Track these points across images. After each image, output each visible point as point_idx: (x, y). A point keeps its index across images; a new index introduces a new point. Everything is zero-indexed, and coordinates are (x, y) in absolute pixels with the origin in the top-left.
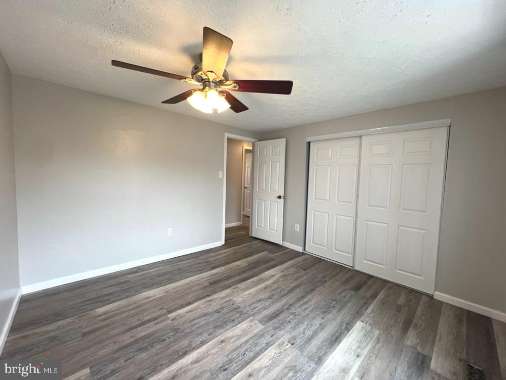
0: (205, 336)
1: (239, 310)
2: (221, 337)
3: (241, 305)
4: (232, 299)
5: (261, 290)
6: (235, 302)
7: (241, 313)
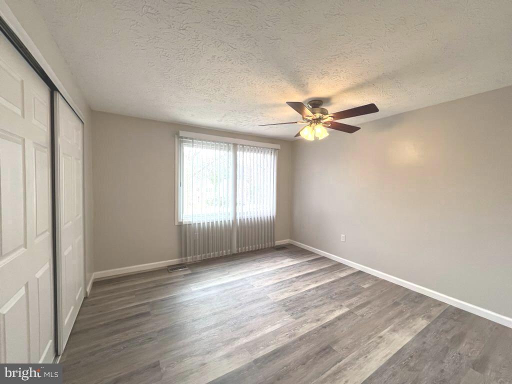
0: (309, 293)
1: (286, 308)
2: (297, 292)
3: (284, 312)
4: (294, 320)
5: (259, 329)
6: (291, 316)
7: (284, 306)
